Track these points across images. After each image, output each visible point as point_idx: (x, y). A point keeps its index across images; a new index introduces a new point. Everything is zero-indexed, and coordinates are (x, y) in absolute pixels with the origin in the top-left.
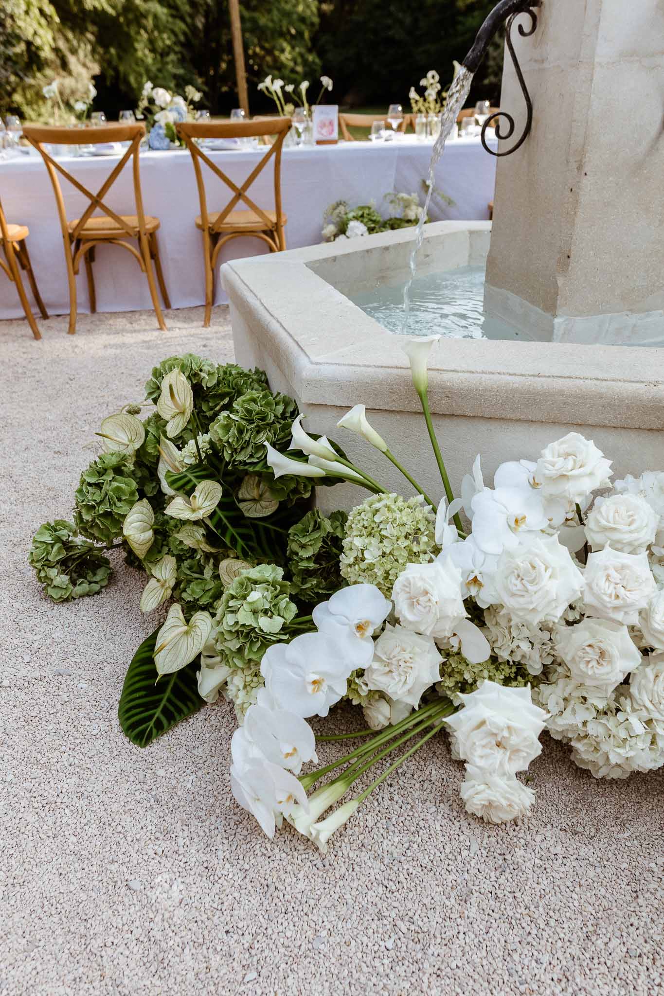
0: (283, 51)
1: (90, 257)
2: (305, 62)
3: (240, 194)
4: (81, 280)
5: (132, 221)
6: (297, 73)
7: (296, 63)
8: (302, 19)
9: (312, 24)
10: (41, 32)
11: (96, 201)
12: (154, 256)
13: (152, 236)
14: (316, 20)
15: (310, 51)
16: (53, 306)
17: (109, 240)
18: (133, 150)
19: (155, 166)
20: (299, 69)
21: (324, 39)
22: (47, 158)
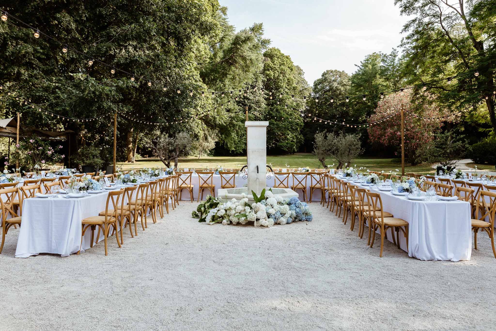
0: (288, 135)
1: (203, 191)
2: (297, 138)
3: (228, 182)
4: (201, 194)
5: (210, 185)
6: (294, 142)
7: (293, 138)
8: (297, 124)
9: (301, 126)
10: (201, 132)
11: (205, 182)
12: (214, 191)
13: (214, 187)
14: (303, 124)
15: (300, 134)
16: (195, 199)
17: (206, 188)
18: (212, 175)
19: (215, 177)
20: (295, 140)
21: (307, 130)
22: (199, 175)
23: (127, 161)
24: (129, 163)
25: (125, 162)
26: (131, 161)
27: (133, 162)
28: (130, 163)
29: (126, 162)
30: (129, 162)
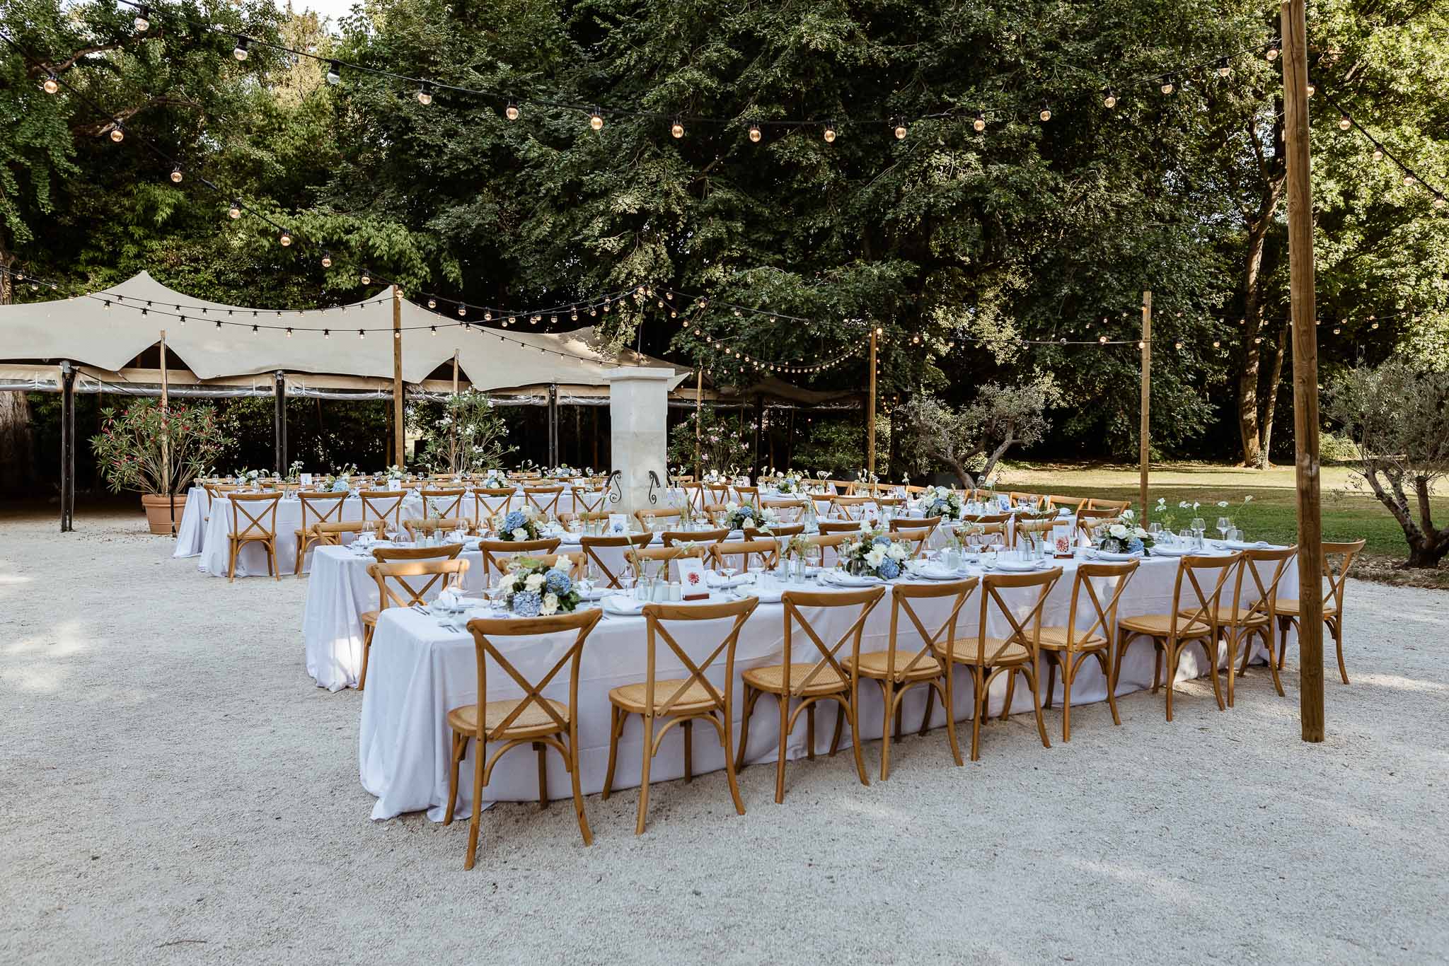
23: (1244, 464)
24: (1249, 469)
25: (1235, 465)
26: (1254, 464)
27: (1260, 467)
28: (1253, 469)
29: (1239, 468)
30: (1248, 465)
